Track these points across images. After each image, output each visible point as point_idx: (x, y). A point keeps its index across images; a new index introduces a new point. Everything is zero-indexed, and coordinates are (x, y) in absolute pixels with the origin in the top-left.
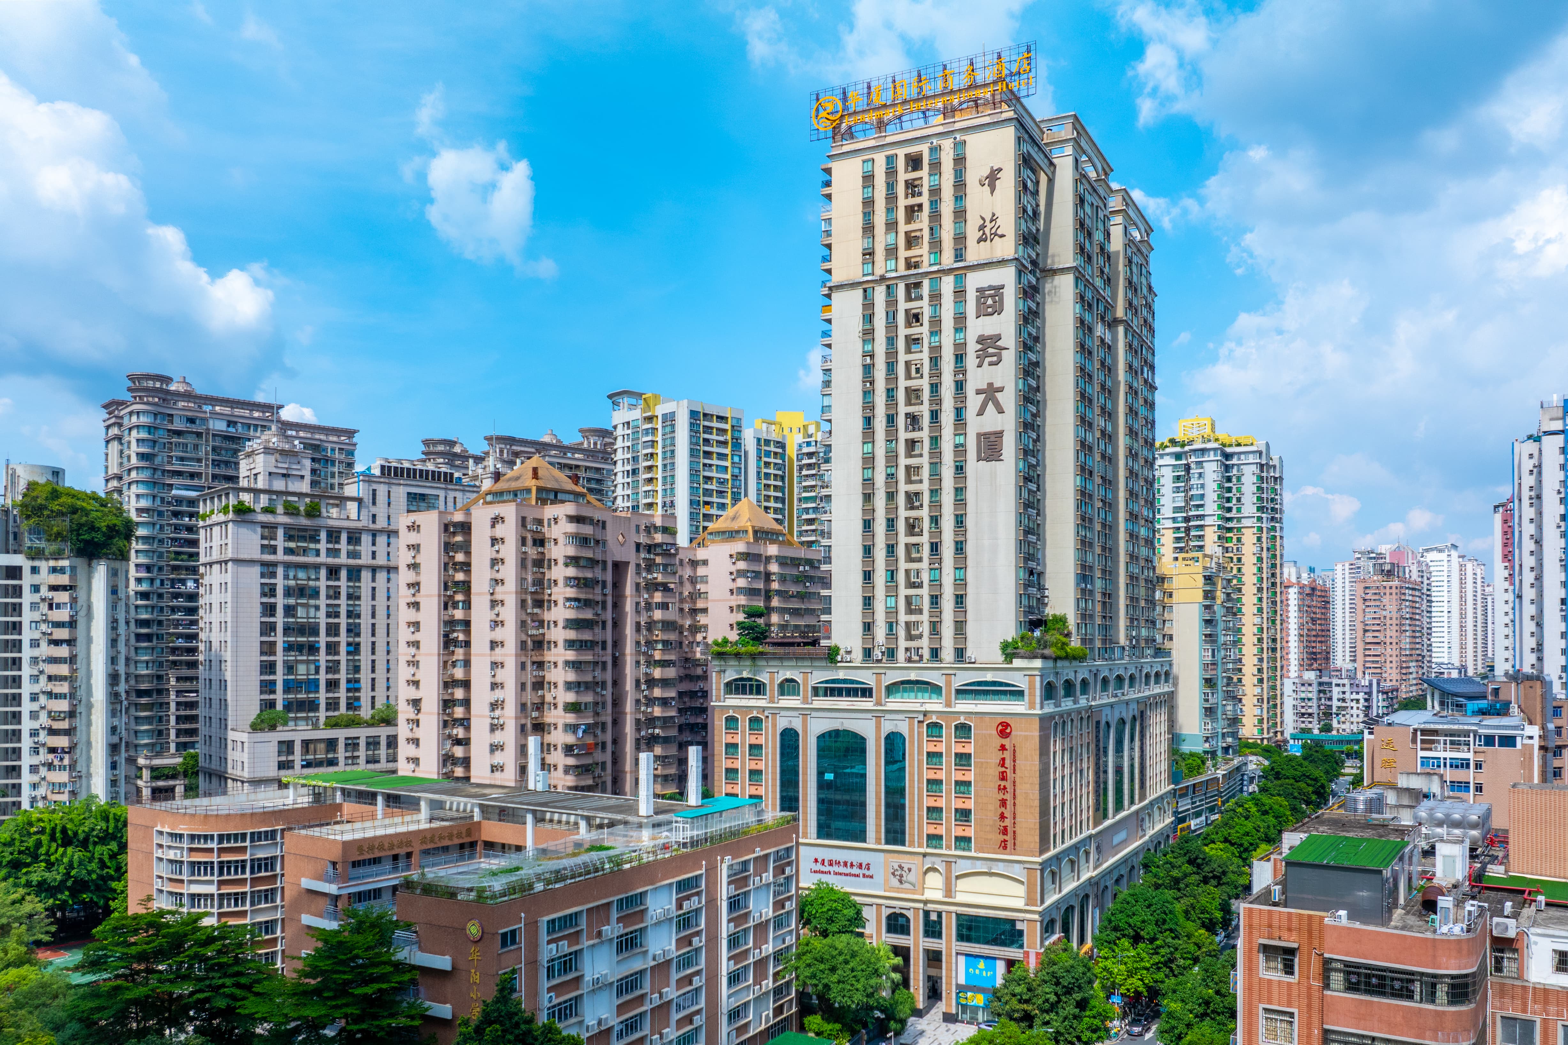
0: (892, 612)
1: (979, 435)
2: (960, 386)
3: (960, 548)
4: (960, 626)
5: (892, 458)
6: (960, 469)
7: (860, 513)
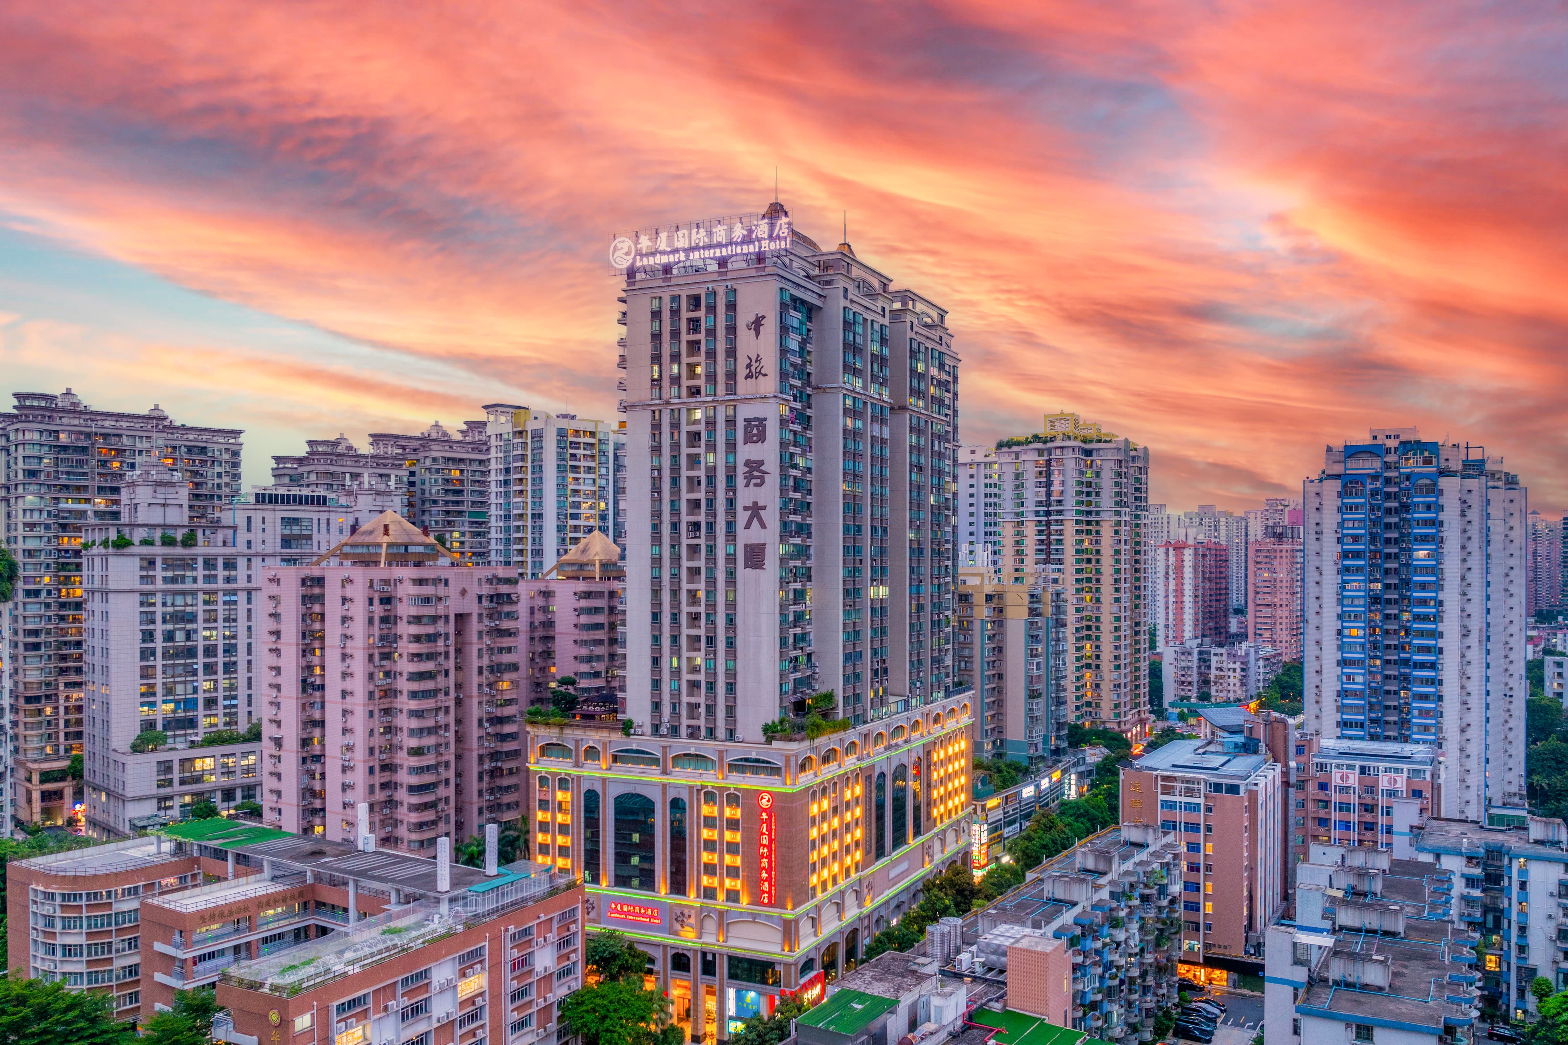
0: (676, 694)
1: (746, 546)
2: (731, 503)
3: (730, 643)
4: (731, 711)
5: (676, 560)
6: (731, 574)
7: (649, 605)
